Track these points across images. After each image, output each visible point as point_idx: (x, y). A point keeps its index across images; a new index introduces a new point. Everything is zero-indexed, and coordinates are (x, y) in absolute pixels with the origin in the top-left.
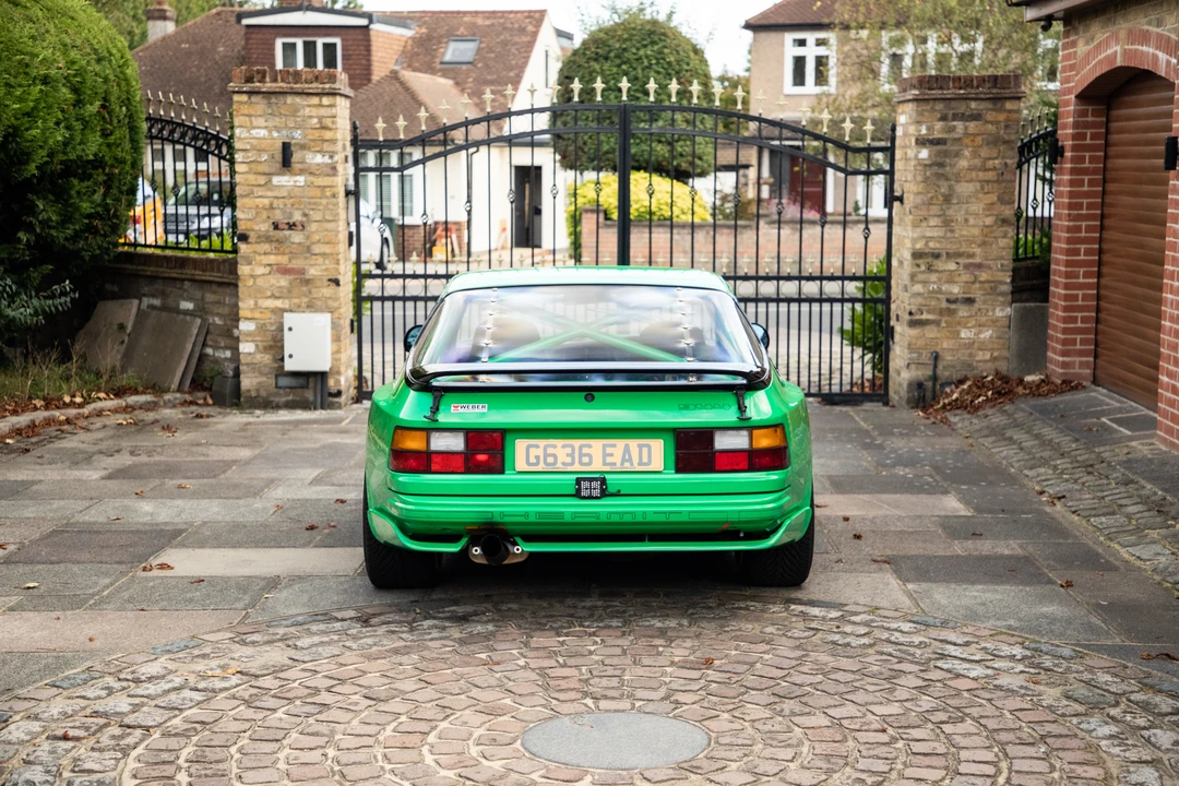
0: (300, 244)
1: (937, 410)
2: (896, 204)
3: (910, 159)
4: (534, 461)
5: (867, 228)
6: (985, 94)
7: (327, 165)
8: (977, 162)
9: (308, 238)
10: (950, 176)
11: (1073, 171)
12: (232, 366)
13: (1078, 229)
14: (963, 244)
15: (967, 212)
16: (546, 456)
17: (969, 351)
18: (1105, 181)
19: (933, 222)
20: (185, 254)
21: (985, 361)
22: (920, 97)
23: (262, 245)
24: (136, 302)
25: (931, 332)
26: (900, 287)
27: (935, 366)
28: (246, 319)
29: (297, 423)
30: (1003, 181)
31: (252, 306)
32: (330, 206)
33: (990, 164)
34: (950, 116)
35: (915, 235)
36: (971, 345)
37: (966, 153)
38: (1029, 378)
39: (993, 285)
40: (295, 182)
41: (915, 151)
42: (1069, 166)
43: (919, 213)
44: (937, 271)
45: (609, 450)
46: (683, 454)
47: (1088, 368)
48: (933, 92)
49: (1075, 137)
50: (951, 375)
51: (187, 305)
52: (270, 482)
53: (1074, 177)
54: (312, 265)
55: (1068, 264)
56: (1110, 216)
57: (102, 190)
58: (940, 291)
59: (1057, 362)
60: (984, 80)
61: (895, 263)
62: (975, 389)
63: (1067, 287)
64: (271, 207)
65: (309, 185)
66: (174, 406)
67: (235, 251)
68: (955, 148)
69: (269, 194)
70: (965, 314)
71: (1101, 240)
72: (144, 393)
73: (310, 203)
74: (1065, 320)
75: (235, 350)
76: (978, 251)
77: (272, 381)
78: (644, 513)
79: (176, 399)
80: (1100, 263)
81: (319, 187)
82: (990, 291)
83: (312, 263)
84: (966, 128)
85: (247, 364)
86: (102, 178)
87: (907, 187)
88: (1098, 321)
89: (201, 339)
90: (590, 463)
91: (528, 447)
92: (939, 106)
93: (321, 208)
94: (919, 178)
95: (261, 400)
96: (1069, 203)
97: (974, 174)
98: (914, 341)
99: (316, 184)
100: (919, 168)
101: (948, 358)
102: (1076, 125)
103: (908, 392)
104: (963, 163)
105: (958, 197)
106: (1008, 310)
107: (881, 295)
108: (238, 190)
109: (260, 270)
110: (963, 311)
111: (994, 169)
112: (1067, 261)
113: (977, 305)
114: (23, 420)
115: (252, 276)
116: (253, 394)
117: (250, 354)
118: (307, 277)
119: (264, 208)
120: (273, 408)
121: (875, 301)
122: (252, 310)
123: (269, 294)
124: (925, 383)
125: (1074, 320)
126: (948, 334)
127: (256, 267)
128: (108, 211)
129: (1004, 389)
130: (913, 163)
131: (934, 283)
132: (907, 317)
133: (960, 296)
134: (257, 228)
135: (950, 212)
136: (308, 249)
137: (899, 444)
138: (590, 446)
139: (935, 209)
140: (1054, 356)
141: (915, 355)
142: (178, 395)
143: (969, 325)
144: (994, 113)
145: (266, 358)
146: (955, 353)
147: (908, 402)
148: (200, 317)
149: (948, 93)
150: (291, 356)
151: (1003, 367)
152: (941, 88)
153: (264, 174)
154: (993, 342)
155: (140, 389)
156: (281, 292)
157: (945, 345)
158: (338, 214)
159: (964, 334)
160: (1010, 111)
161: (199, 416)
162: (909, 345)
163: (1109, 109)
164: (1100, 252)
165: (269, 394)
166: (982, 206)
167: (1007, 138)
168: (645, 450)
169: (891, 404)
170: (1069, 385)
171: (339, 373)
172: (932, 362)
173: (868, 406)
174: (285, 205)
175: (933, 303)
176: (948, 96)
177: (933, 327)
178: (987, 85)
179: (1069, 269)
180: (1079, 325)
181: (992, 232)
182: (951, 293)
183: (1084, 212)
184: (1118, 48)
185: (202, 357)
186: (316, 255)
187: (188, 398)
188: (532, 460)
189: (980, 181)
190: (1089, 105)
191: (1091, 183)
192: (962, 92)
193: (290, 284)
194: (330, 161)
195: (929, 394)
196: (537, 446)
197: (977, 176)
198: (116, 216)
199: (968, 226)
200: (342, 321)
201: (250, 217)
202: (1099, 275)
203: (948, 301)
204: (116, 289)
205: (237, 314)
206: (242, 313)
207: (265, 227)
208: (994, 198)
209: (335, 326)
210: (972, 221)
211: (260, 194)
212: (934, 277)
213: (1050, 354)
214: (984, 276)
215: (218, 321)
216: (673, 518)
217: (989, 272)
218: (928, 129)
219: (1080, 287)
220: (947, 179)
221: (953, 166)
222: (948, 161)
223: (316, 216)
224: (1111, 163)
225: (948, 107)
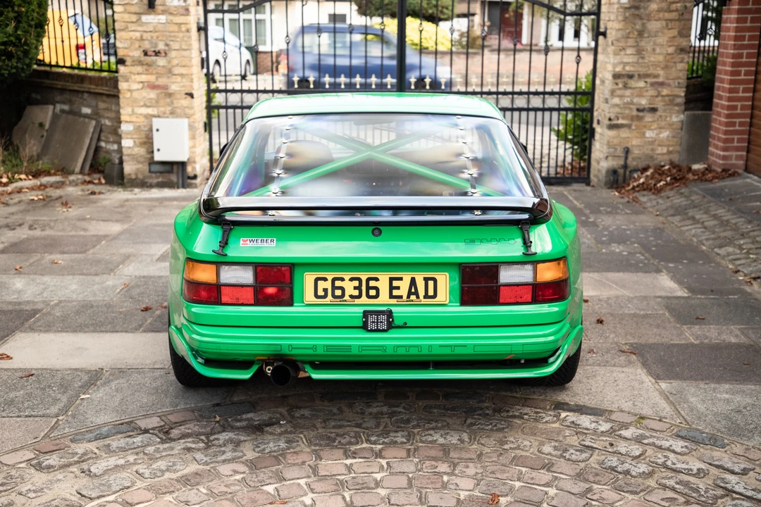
0: (163, 67)
1: (628, 191)
2: (601, 38)
3: (613, 4)
4: (323, 294)
5: (579, 56)
7: (182, 7)
8: (664, 5)
9: (169, 62)
10: (643, 16)
11: (739, 11)
12: (118, 156)
13: (740, 56)
14: (651, 68)
15: (655, 44)
16: (334, 288)
17: (651, 147)
19: (629, 51)
20: (83, 73)
21: (663, 154)
23: (136, 67)
24: (51, 107)
25: (624, 133)
26: (601, 100)
27: (626, 158)
28: (127, 122)
29: (161, 201)
30: (682, 20)
31: (130, 113)
32: (185, 39)
33: (674, 7)
35: (616, 61)
36: (652, 143)
38: (695, 167)
39: (671, 98)
40: (159, 20)
42: (737, 7)
43: (620, 44)
44: (630, 88)
45: (395, 283)
46: (468, 287)
47: (742, 160)
50: (637, 165)
51: (86, 110)
52: (127, 258)
53: (740, 16)
54: (173, 83)
55: (731, 82)
57: (13, 24)
58: (632, 103)
59: (717, 154)
61: (598, 82)
62: (657, 176)
63: (729, 99)
64: (142, 39)
65: (168, 23)
66: (77, 185)
67: (117, 72)
69: (140, 28)
70: (650, 120)
71: (757, 64)
72: (55, 174)
73: (170, 36)
74: (727, 124)
75: (119, 143)
76: (661, 72)
77: (146, 168)
78: (430, 346)
79: (78, 179)
80: (756, 82)
81: (176, 24)
82: (668, 103)
83: (173, 80)
85: (128, 155)
86: (12, 15)
87: (610, 25)
88: (751, 125)
89: (96, 136)
90: (377, 296)
91: (317, 280)
93: (178, 39)
94: (621, 18)
95: (139, 181)
96: (736, 36)
97: (661, 15)
98: (612, 140)
99: (174, 21)
100: (621, 10)
101: (636, 152)
103: (606, 177)
104: (654, 6)
105: (649, 32)
106: (682, 117)
107: (587, 105)
108: (117, 26)
109: (135, 86)
110: (648, 118)
111: (677, 10)
112: (731, 80)
113: (658, 113)
115: (129, 90)
116: (133, 177)
117: (130, 148)
118: (170, 91)
119: (136, 39)
120: (147, 187)
121: (582, 110)
122: (130, 115)
123: (142, 103)
124: (619, 170)
126: (637, 135)
127: (132, 84)
128: (20, 40)
129: (678, 175)
130: (616, 6)
131: (628, 97)
132: (607, 122)
133: (647, 106)
134: (131, 54)
135: (642, 44)
136: (170, 72)
137: (606, 221)
138: (377, 279)
139: (631, 42)
140: (716, 151)
141: (612, 150)
142: (80, 176)
143: (653, 128)
145: (142, 151)
146: (641, 148)
147: (606, 184)
148: (95, 119)
150: (159, 150)
151: (676, 158)
153: (135, 13)
154: (669, 141)
155: (53, 171)
156: (151, 102)
157: (634, 143)
158: (191, 45)
159: (649, 134)
161: (93, 193)
162: (608, 142)
164: (757, 73)
165: (145, 177)
166: (666, 39)
168: (431, 283)
169: (592, 184)
170: (728, 173)
171: (194, 162)
172: (623, 155)
173: (576, 186)
174: (152, 37)
175: (627, 112)
177: (626, 130)
179: (732, 86)
180: (737, 128)
181: (672, 58)
182: (640, 104)
183: (746, 42)
185: (98, 149)
186: (175, 75)
187: (87, 178)
188: (321, 293)
189: (666, 20)
191: (753, 20)
193: (158, 95)
194: (184, 4)
195: (621, 179)
196: (325, 279)
197: (664, 16)
198: (26, 43)
199: (655, 54)
200: (196, 125)
201: (126, 46)
202: (754, 90)
203: (638, 110)
204: (39, 97)
205: (120, 118)
206: (123, 118)
207: (137, 54)
208: (675, 32)
209: (191, 127)
210: (658, 50)
211: (133, 29)
212: (628, 92)
213: (711, 149)
214: (665, 92)
215: (108, 122)
216: (458, 351)
217: (669, 88)
219: (740, 99)
220: (641, 19)
221: (646, 8)
222: (642, 4)
223: (175, 46)
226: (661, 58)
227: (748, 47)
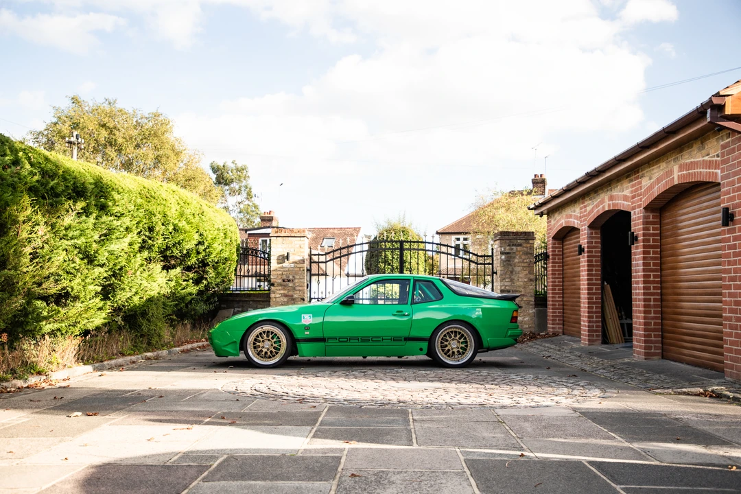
0: (291, 287)
2: (494, 275)
3: (498, 259)
5: (485, 283)
6: (523, 238)
7: (302, 260)
8: (521, 260)
9: (294, 284)
10: (512, 265)
11: (553, 263)
13: (555, 282)
14: (518, 288)
15: (519, 277)
17: (521, 324)
18: (563, 266)
19: (507, 280)
20: (251, 292)
21: (527, 328)
22: (501, 238)
23: (279, 287)
24: (233, 310)
30: (530, 267)
32: (302, 274)
33: (525, 261)
34: (511, 245)
35: (501, 284)
36: (521, 322)
37: (517, 257)
38: (541, 334)
39: (528, 302)
40: (291, 266)
41: (500, 257)
42: (551, 262)
43: (502, 277)
47: (561, 329)
48: (505, 237)
49: (552, 251)
53: (553, 265)
54: (295, 294)
55: (553, 293)
56: (565, 277)
60: (522, 233)
62: (523, 336)
63: (553, 301)
64: (282, 275)
65: (295, 267)
67: (269, 290)
68: (514, 255)
69: (282, 270)
70: (519, 312)
71: (563, 286)
73: (295, 273)
74: (553, 313)
76: (523, 290)
80: (563, 293)
81: (299, 267)
82: (527, 304)
84: (517, 249)
87: (498, 268)
88: (563, 313)
92: (508, 241)
93: (299, 274)
94: (502, 266)
99: (297, 266)
100: (502, 262)
102: (552, 247)
104: (516, 260)
105: (515, 272)
106: (534, 311)
108: (272, 269)
109: (278, 296)
111: (527, 263)
113: (523, 309)
114: (200, 344)
115: (275, 298)
118: (294, 298)
119: (280, 275)
123: (280, 304)
125: (555, 313)
127: (276, 295)
129: (533, 337)
134: (277, 281)
135: (513, 277)
136: (294, 289)
139: (507, 276)
140: (550, 326)
143: (521, 315)
144: (525, 244)
149: (510, 237)
151: (533, 330)
152: (508, 236)
153: (280, 263)
154: (529, 322)
156: (285, 303)
158: (304, 277)
159: (519, 318)
160: (531, 244)
163: (563, 242)
164: (563, 290)
166: (523, 275)
167: (530, 252)
170: (555, 334)
174: (287, 274)
178: (523, 235)
180: (557, 314)
181: (527, 284)
183: (557, 276)
184: (563, 221)
186: (297, 290)
189: (522, 267)
190: (556, 241)
191: (558, 266)
192: (515, 237)
193: (288, 300)
197: (521, 265)
199: (519, 282)
201: (275, 277)
202: (563, 297)
204: (225, 306)
207: (280, 281)
208: (527, 272)
210: (520, 280)
211: (279, 270)
213: (548, 325)
214: (525, 299)
217: (527, 297)
218: (504, 249)
219: (558, 301)
221: (513, 261)
222: (511, 260)
223: (298, 277)
224: (564, 260)
225: (510, 242)
226: (522, 283)
227: (558, 278)
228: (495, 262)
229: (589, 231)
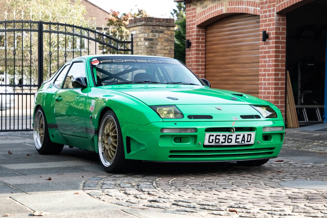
6: (165, 24)
8: (162, 47)
10: (154, 51)
11: (197, 50)
13: (198, 69)
18: (206, 54)
22: (145, 24)
30: (171, 54)
33: (166, 48)
34: (154, 31)
37: (159, 44)
41: (144, 42)
42: (195, 48)
48: (149, 23)
49: (196, 39)
53: (197, 52)
60: (164, 20)
68: (156, 42)
71: (205, 73)
84: (159, 35)
92: (151, 28)
94: (145, 52)
96: (196, 61)
97: (162, 51)
100: (145, 48)
102: (197, 35)
104: (158, 47)
111: (168, 50)
130: (142, 47)
144: (167, 31)
149: (154, 23)
152: (151, 22)
160: (172, 31)
163: (206, 30)
167: (171, 39)
176: (154, 24)
178: (165, 22)
183: (200, 63)
184: (223, 8)
189: (164, 53)
190: (200, 29)
191: (202, 54)
192: (158, 23)
197: (163, 51)
218: (148, 35)
220: (154, 53)
221: (155, 48)
222: (154, 46)
224: (208, 48)
225: (153, 28)
227: (201, 65)
228: (134, 48)
229: (278, 18)
